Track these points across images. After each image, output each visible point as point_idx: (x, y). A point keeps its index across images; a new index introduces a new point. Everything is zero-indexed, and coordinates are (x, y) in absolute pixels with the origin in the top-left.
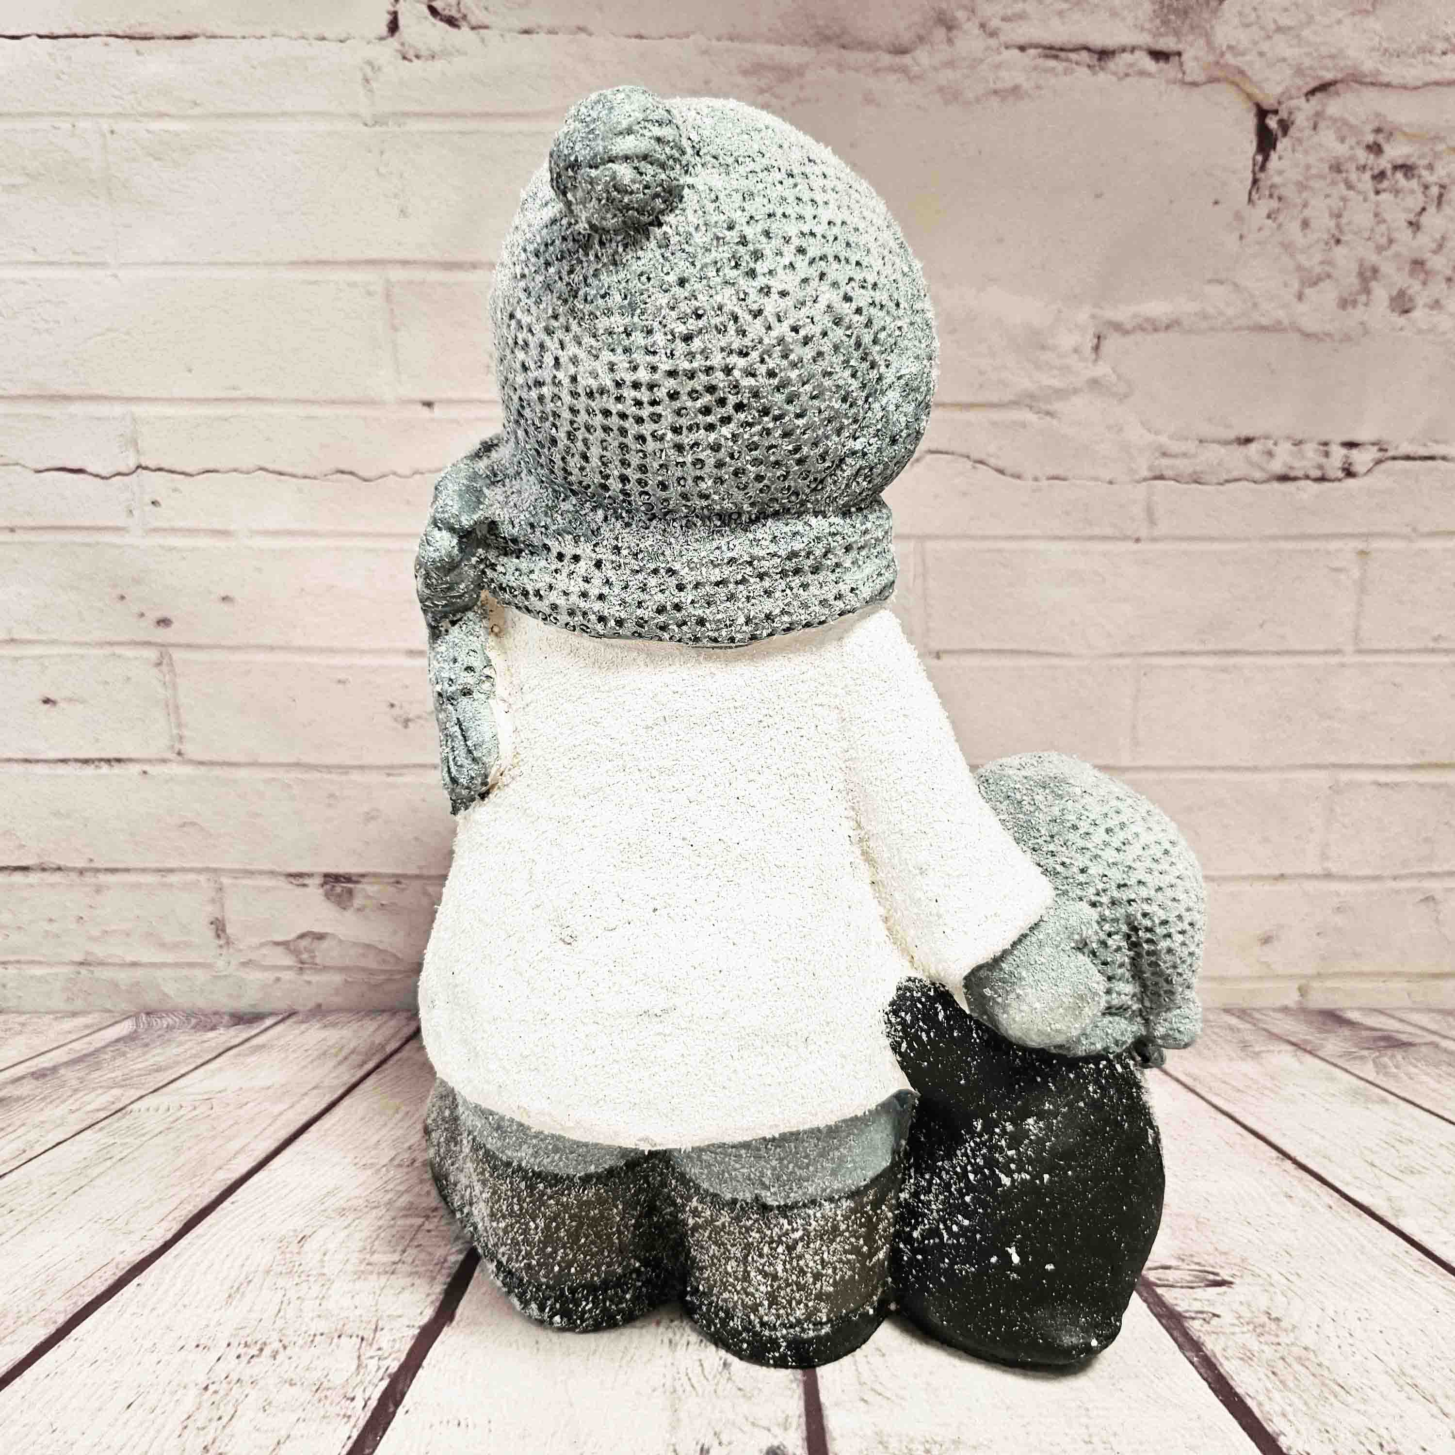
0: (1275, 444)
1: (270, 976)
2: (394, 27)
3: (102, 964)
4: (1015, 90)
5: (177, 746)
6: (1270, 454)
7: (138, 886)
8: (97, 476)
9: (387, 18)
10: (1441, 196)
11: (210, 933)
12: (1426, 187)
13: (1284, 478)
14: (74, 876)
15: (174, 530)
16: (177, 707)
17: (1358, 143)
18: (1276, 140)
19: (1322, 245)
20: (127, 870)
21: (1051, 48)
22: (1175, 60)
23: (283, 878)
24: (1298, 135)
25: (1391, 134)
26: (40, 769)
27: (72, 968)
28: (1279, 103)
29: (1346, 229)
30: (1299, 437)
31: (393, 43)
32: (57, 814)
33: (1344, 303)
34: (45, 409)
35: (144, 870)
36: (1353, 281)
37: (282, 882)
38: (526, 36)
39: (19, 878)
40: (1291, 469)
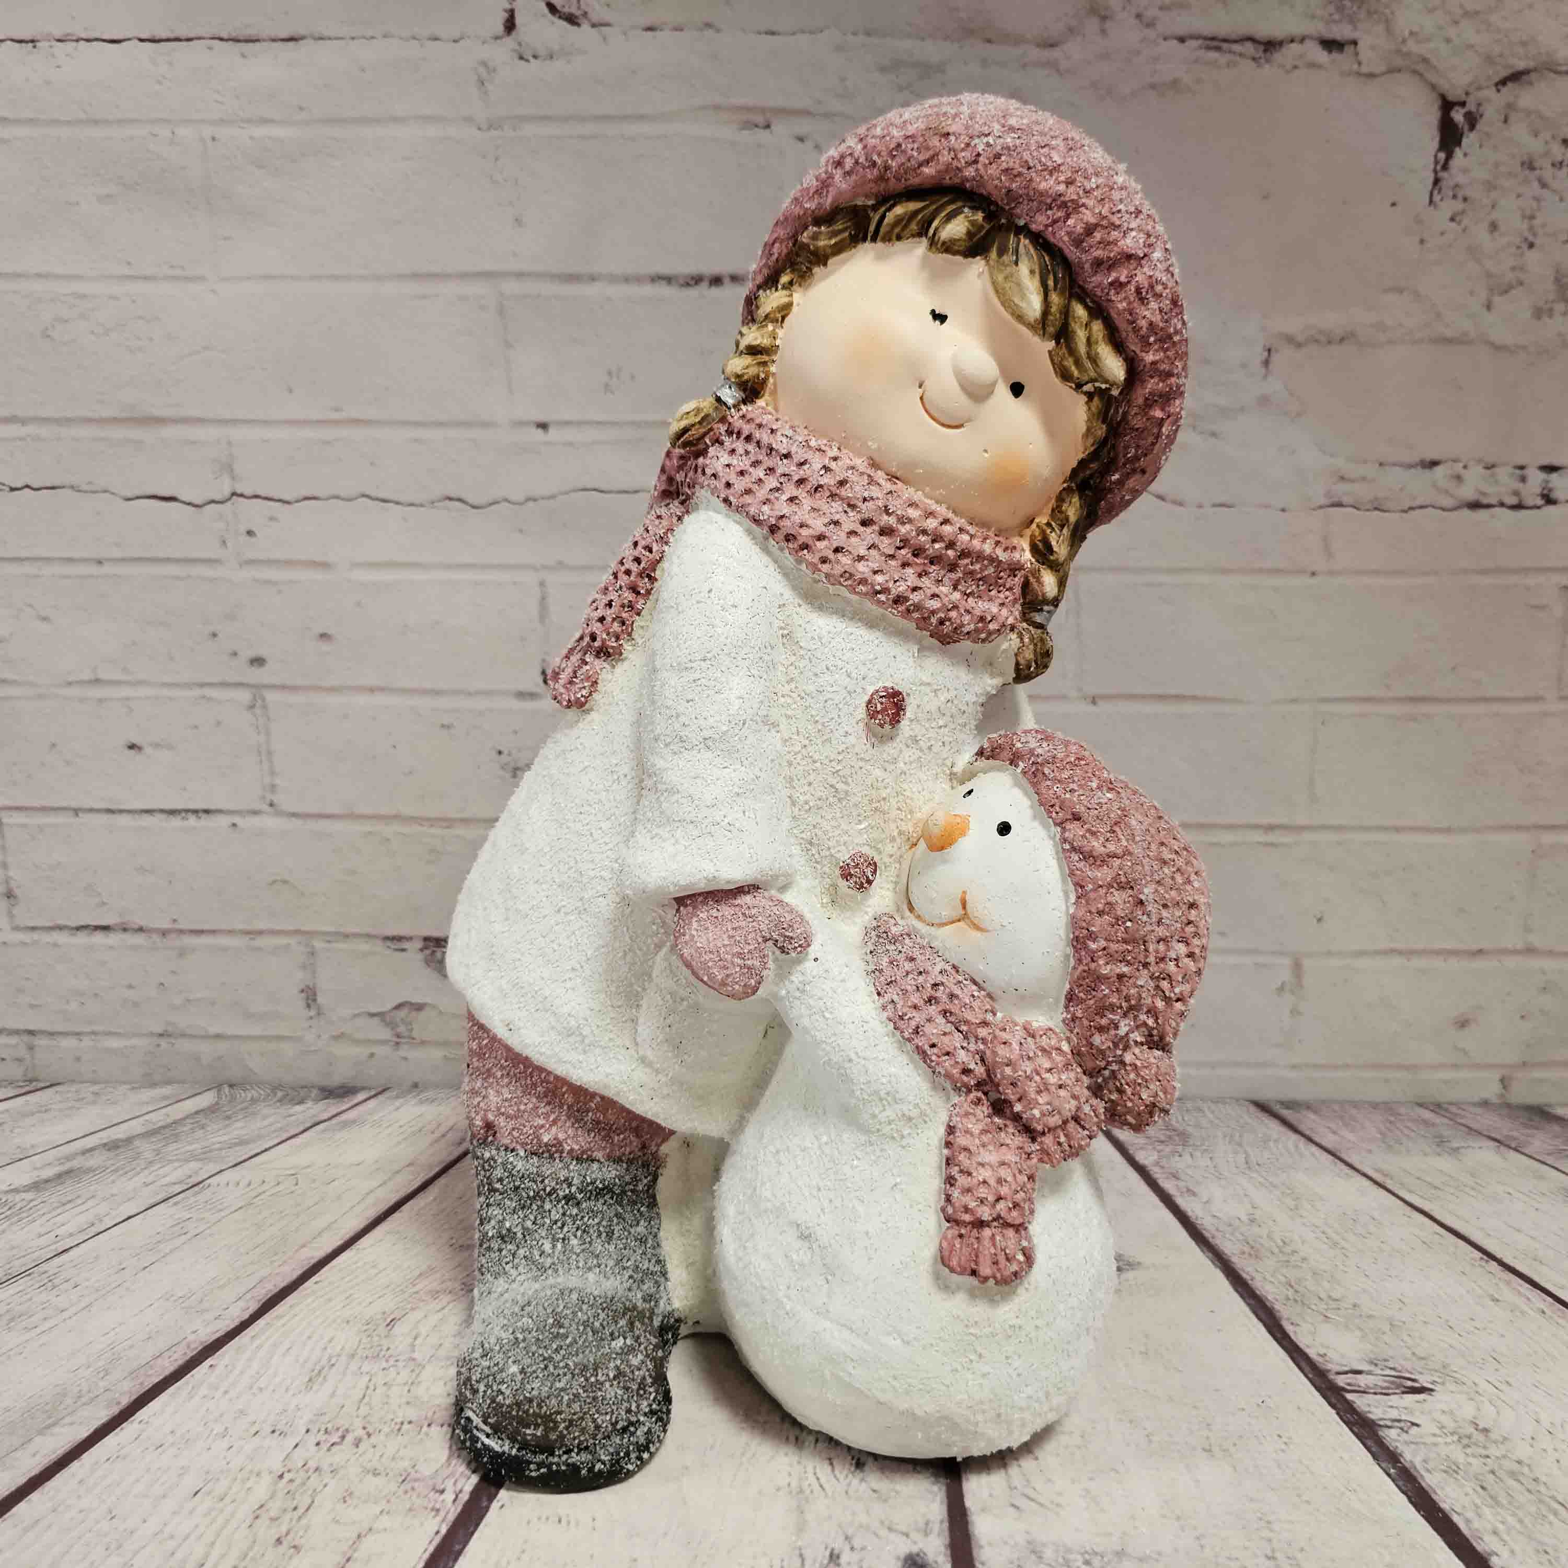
0: (1465, 467)
1: (361, 1052)
2: (510, 25)
3: (183, 1035)
4: (1175, 84)
5: (269, 796)
6: (1459, 478)
7: (225, 949)
8: (189, 504)
9: (506, 15)
11: (299, 1002)
13: (1475, 506)
14: (156, 937)
15: (270, 562)
16: (270, 753)
17: (1553, 137)
18: (1462, 135)
19: (1513, 250)
20: (213, 932)
21: (1213, 39)
22: (1349, 49)
23: (379, 942)
24: (1486, 129)
26: (123, 820)
27: (151, 1040)
28: (1467, 94)
29: (1540, 232)
30: (1490, 460)
31: (509, 42)
32: (141, 870)
33: (1538, 313)
34: (135, 433)
35: (230, 932)
36: (1550, 286)
37: (379, 947)
38: (649, 33)
39: (99, 938)
40: (1484, 494)
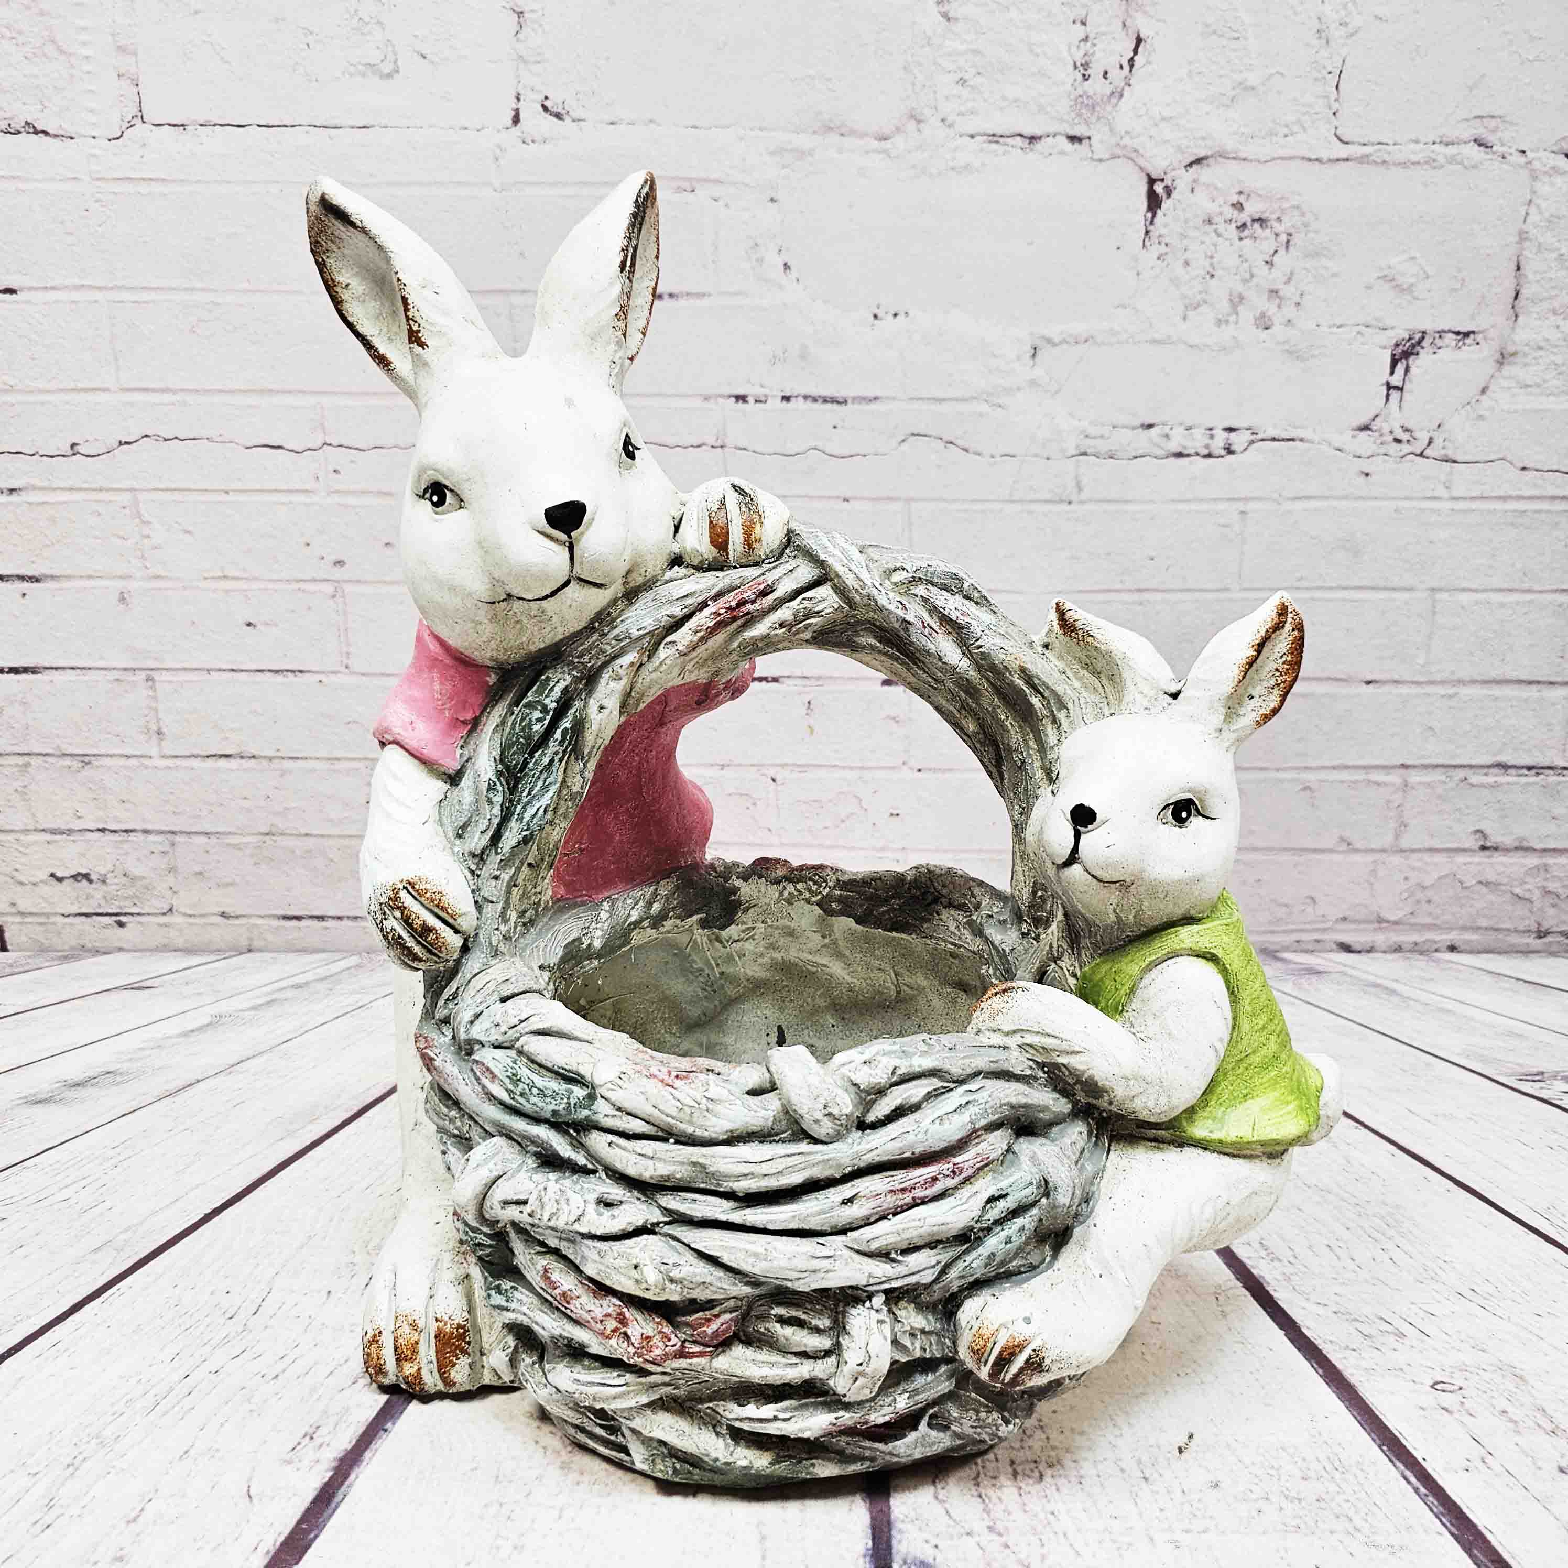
0: (1171, 429)
2: (516, 120)
3: (283, 834)
4: (968, 167)
5: (345, 661)
6: (1167, 436)
7: (313, 771)
8: (291, 451)
9: (514, 113)
10: (1288, 242)
12: (1277, 235)
13: (1179, 455)
14: (265, 763)
15: (349, 492)
16: (346, 629)
17: (1225, 202)
18: (1162, 201)
19: (1200, 279)
20: (305, 758)
21: (994, 135)
22: (1086, 142)
24: (1179, 196)
25: (1249, 195)
26: (242, 677)
27: (260, 837)
28: (1165, 173)
29: (1218, 266)
30: (1188, 424)
31: (516, 131)
32: (255, 713)
33: (1219, 322)
34: (255, 400)
35: (317, 759)
36: (1225, 305)
38: (612, 126)
39: (223, 762)
40: (1185, 447)
